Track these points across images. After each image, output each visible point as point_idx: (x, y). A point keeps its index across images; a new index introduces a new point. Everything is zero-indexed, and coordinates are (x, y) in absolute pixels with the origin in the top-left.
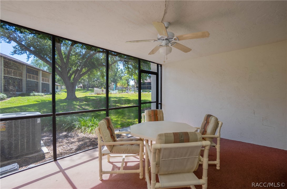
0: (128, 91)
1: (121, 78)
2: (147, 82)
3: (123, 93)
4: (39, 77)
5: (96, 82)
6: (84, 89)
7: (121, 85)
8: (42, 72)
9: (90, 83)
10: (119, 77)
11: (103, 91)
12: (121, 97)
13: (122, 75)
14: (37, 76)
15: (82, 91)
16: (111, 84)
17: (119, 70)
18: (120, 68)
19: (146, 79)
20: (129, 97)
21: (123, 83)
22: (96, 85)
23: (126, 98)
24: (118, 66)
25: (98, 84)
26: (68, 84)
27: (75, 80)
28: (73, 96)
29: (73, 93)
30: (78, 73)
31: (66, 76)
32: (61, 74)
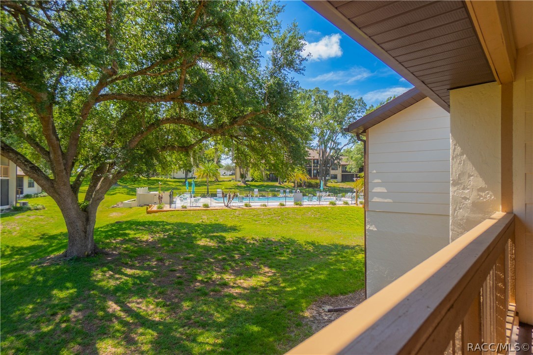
26: (73, 213)
27: (95, 198)
28: (86, 246)
29: (88, 238)
30: (102, 179)
31: (66, 191)
32: (53, 187)
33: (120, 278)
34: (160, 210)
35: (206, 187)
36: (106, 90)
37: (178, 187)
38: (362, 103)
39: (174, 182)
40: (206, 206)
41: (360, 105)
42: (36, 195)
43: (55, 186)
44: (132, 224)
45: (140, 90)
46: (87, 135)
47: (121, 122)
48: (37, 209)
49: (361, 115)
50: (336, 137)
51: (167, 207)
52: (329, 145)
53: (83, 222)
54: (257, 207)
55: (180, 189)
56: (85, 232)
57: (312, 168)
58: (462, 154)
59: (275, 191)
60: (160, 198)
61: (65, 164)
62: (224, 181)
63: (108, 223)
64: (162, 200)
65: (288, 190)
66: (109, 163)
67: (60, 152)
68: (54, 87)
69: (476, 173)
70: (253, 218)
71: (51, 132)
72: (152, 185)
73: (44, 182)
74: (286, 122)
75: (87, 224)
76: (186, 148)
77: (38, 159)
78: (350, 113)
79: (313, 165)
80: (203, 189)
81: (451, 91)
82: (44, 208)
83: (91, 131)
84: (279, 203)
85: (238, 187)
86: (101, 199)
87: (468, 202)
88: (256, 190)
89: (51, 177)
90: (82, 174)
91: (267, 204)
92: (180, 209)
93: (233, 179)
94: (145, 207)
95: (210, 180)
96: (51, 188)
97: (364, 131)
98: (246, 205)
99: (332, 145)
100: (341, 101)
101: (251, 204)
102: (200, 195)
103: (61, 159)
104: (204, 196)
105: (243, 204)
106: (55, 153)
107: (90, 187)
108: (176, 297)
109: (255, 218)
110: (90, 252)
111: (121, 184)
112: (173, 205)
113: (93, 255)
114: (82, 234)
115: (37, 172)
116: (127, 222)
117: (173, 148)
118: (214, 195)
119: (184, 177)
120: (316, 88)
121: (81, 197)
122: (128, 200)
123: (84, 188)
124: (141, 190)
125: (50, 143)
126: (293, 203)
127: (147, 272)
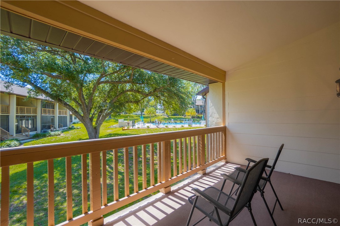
4: (55, 110)
21: (151, 111)
26: (91, 129)
27: (99, 124)
30: (102, 115)
31: (88, 121)
32: (83, 119)
33: (109, 156)
34: (128, 129)
35: (150, 119)
36: (103, 80)
37: (138, 119)
39: (136, 116)
40: (148, 127)
42: (77, 123)
44: (115, 135)
45: (116, 79)
46: (96, 98)
47: (109, 92)
48: (78, 129)
51: (131, 128)
53: (94, 133)
54: (171, 127)
55: (138, 120)
56: (95, 137)
58: (212, 106)
59: (181, 120)
60: (128, 124)
61: (87, 110)
62: (159, 116)
63: (106, 134)
64: (129, 125)
65: (187, 120)
66: (104, 109)
67: (85, 105)
68: (83, 80)
69: (216, 113)
71: (82, 97)
72: (126, 118)
73: (79, 117)
74: (178, 90)
76: (137, 102)
77: (77, 107)
79: (200, 108)
80: (149, 120)
81: (210, 84)
82: (80, 128)
83: (97, 96)
84: (181, 126)
85: (165, 119)
86: (101, 124)
87: (214, 122)
88: (172, 120)
89: (82, 115)
90: (94, 114)
91: (175, 126)
92: (137, 128)
93: (163, 115)
94: (122, 128)
95: (151, 115)
96: (82, 119)
97: (205, 95)
98: (166, 127)
101: (168, 126)
102: (147, 122)
103: (86, 108)
104: (148, 123)
105: (165, 126)
106: (83, 105)
107: (97, 119)
108: (131, 164)
111: (113, 118)
112: (134, 127)
116: (114, 134)
117: (131, 102)
118: (153, 122)
119: (141, 114)
121: (94, 123)
122: (115, 125)
123: (95, 120)
124: (121, 120)
125: (82, 102)
126: (188, 126)
127: (120, 154)
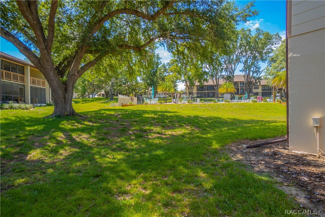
0: (177, 100)
1: (163, 79)
2: (207, 86)
3: (168, 103)
4: (25, 77)
5: (123, 85)
6: (106, 98)
7: (164, 89)
8: (30, 69)
9: (115, 87)
10: (160, 78)
11: (132, 100)
12: (164, 110)
13: (165, 74)
14: (23, 75)
15: (103, 101)
16: (148, 89)
17: (159, 66)
18: (162, 63)
19: (206, 80)
20: (180, 110)
21: (167, 87)
22: (124, 91)
23: (173, 112)
24: (159, 60)
25: (128, 89)
26: (55, 84)
28: (66, 108)
29: (67, 103)
31: (49, 67)
34: (130, 105)
38: (279, 37)
41: (276, 39)
43: (41, 62)
49: (277, 46)
50: (257, 64)
52: (252, 69)
53: (62, 91)
56: (65, 99)
57: (240, 88)
61: (46, 46)
70: (193, 109)
73: (33, 59)
75: (66, 93)
76: (139, 48)
78: (269, 45)
79: (240, 86)
96: (39, 63)
99: (254, 70)
100: (261, 36)
109: (194, 109)
110: (69, 114)
113: (70, 116)
114: (63, 100)
115: (28, 51)
120: (242, 29)
124: (122, 96)
